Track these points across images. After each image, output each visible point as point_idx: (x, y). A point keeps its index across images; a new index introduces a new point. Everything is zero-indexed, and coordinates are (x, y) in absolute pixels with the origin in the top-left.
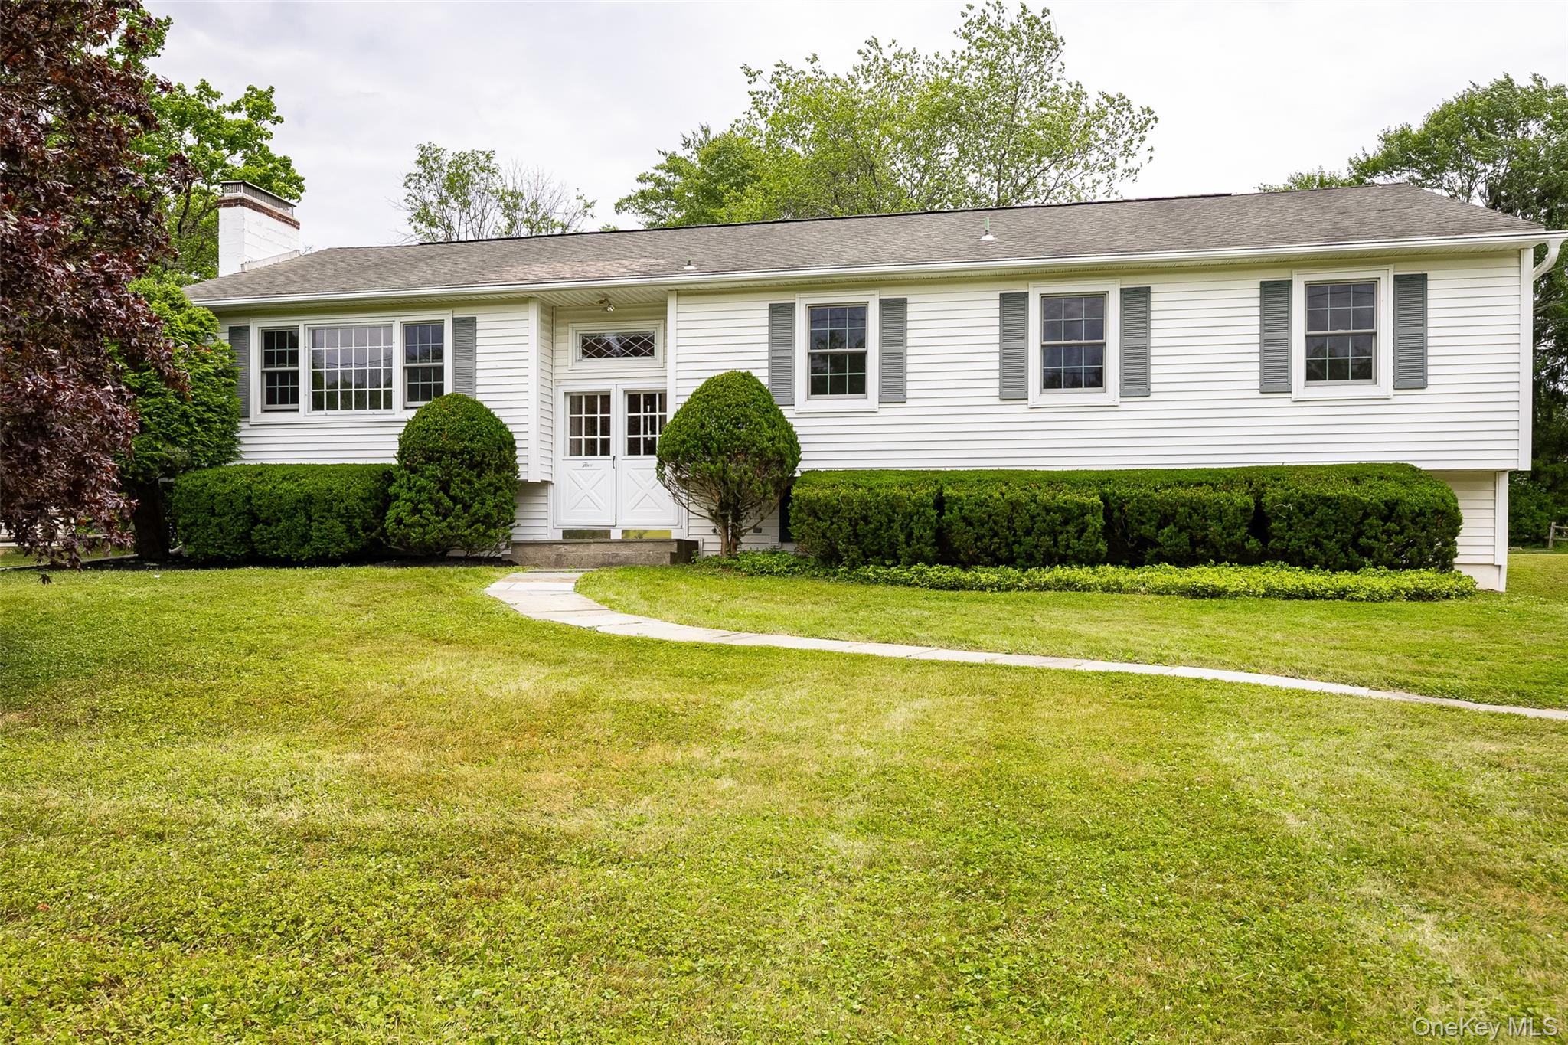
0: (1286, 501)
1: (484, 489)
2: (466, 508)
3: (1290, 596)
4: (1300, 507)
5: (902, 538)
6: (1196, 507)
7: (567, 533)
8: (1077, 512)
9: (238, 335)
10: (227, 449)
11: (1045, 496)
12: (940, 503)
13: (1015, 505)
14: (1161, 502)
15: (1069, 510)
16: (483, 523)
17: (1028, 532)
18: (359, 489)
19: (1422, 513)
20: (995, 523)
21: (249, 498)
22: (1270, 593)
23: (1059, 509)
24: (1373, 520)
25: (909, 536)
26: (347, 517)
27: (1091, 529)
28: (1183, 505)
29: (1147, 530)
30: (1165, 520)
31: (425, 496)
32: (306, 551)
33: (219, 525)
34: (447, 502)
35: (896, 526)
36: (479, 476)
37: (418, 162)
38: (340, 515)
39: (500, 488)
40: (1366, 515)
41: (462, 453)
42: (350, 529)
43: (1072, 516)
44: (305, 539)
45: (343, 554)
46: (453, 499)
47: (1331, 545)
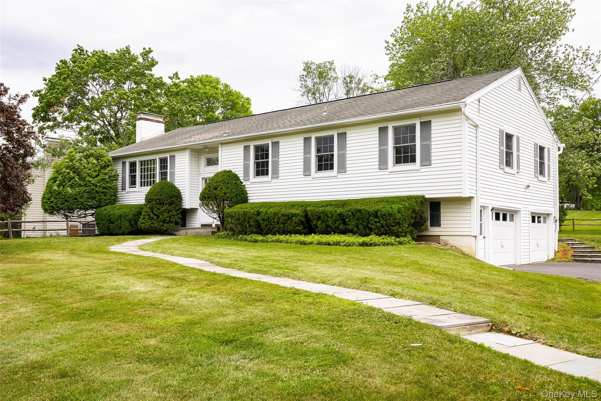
0: (349, 211)
1: (165, 211)
2: (158, 217)
3: (325, 244)
4: (352, 213)
5: (248, 225)
6: (325, 214)
7: (202, 225)
8: (290, 216)
9: (124, 163)
10: (114, 199)
11: (283, 211)
12: (259, 214)
13: (275, 213)
14: (317, 212)
15: (289, 215)
16: (162, 222)
17: (278, 223)
18: (134, 212)
19: (385, 215)
20: (271, 220)
21: (110, 215)
22: (320, 243)
23: (286, 215)
24: (371, 218)
25: (250, 226)
26: (130, 221)
27: (294, 222)
28: (323, 213)
29: (315, 222)
30: (319, 218)
31: (147, 214)
32: (120, 232)
33: (103, 224)
34: (152, 215)
35: (246, 222)
36: (162, 207)
37: (304, 70)
38: (128, 220)
39: (172, 211)
40: (369, 216)
41: (157, 199)
42: (131, 224)
43: (289, 217)
44: (120, 228)
45: (129, 232)
46: (154, 214)
47: (360, 226)
